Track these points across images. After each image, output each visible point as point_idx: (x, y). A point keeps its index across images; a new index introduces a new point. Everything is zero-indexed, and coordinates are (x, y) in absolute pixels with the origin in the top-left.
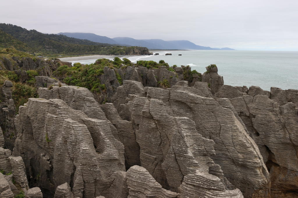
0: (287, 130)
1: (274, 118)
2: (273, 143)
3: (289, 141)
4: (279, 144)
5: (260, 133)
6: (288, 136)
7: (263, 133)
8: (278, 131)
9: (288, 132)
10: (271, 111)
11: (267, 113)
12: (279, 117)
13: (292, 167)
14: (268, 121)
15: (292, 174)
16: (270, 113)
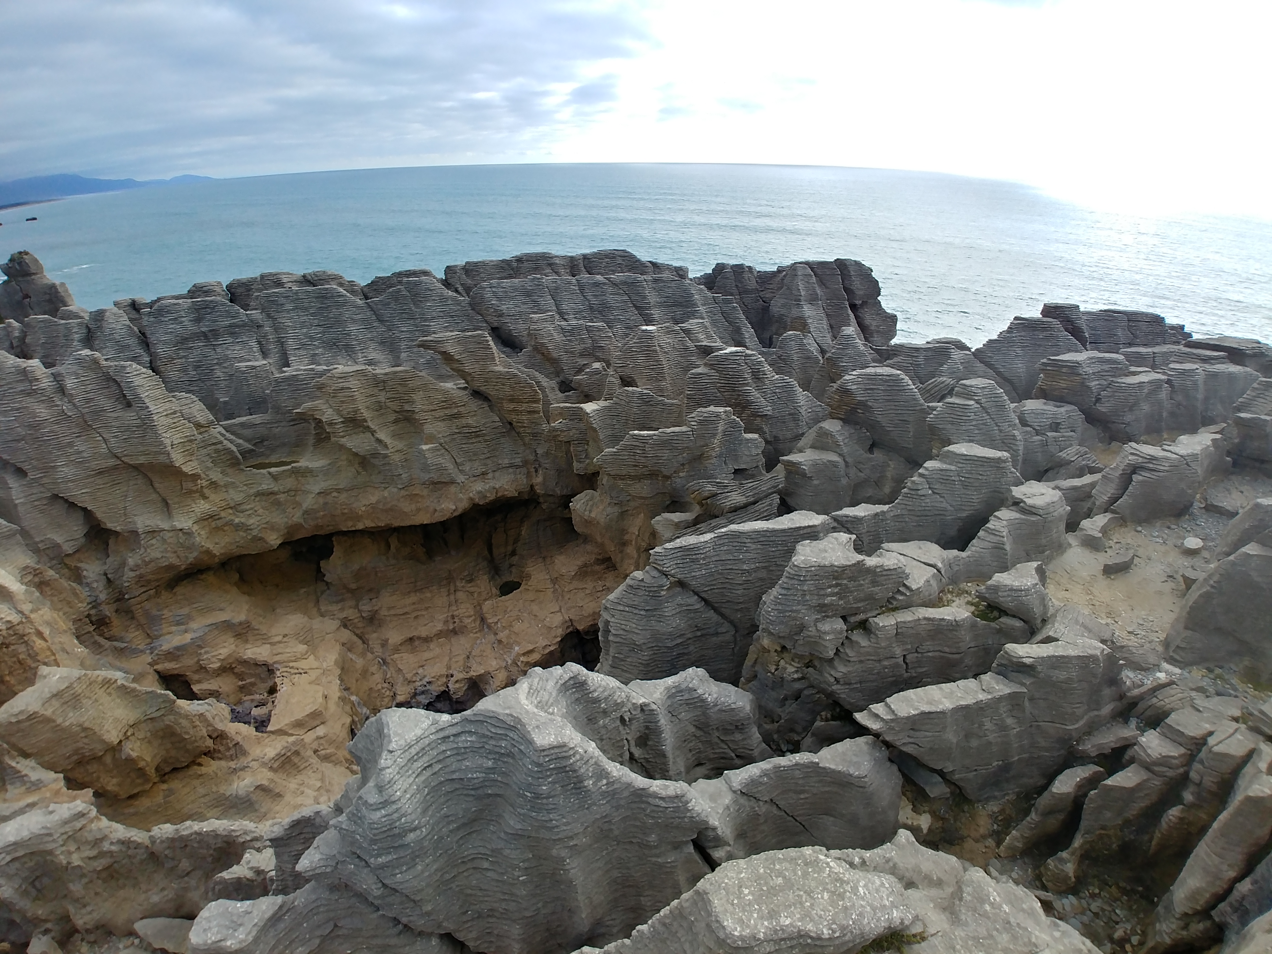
0: (98, 433)
1: (42, 412)
2: (72, 481)
3: (112, 462)
4: (89, 476)
5: (25, 467)
6: (103, 448)
7: (35, 463)
8: (71, 444)
9: (100, 438)
10: (29, 394)
11: (20, 402)
12: (57, 406)
13: (148, 522)
14: (31, 427)
15: (154, 541)
16: (29, 399)
